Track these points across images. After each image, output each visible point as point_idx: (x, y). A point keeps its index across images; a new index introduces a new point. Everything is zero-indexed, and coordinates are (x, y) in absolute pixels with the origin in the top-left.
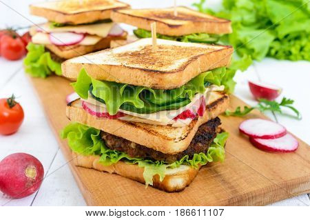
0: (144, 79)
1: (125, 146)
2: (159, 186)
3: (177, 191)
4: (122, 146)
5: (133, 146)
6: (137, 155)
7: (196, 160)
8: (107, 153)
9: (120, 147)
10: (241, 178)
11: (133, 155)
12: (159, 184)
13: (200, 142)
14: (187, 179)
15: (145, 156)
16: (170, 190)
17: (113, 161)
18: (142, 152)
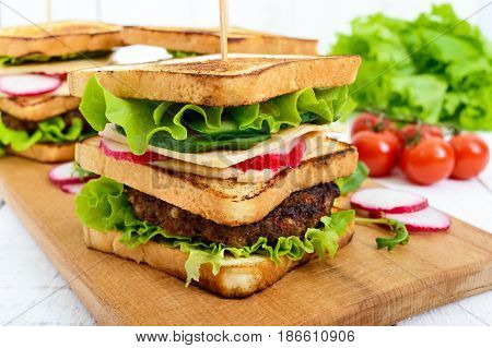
0: (190, 89)
1: (161, 214)
2: (208, 286)
3: (238, 296)
4: (157, 214)
5: (173, 213)
6: (179, 229)
7: (281, 249)
8: (133, 227)
9: (153, 216)
10: (372, 270)
11: (172, 231)
12: (208, 282)
13: (291, 216)
14: (259, 277)
15: (193, 232)
16: (225, 293)
17: (141, 240)
18: (188, 226)
